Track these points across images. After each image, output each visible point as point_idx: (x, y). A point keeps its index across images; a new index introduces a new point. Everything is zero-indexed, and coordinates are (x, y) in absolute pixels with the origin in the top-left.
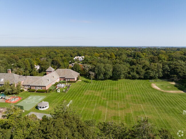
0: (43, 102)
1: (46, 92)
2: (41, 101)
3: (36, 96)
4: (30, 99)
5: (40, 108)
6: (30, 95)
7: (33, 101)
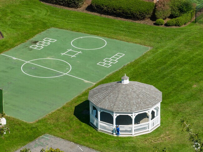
0: (126, 82)
1: (153, 18)
2: (116, 78)
3: (83, 37)
4: (49, 50)
5: (107, 117)
6: (45, 26)
7: (62, 67)
